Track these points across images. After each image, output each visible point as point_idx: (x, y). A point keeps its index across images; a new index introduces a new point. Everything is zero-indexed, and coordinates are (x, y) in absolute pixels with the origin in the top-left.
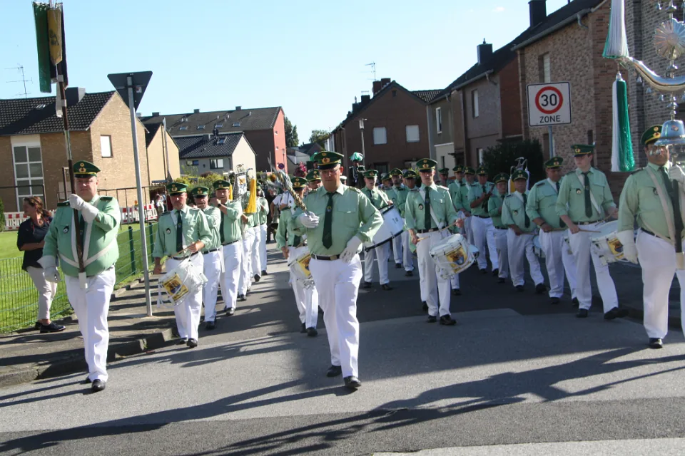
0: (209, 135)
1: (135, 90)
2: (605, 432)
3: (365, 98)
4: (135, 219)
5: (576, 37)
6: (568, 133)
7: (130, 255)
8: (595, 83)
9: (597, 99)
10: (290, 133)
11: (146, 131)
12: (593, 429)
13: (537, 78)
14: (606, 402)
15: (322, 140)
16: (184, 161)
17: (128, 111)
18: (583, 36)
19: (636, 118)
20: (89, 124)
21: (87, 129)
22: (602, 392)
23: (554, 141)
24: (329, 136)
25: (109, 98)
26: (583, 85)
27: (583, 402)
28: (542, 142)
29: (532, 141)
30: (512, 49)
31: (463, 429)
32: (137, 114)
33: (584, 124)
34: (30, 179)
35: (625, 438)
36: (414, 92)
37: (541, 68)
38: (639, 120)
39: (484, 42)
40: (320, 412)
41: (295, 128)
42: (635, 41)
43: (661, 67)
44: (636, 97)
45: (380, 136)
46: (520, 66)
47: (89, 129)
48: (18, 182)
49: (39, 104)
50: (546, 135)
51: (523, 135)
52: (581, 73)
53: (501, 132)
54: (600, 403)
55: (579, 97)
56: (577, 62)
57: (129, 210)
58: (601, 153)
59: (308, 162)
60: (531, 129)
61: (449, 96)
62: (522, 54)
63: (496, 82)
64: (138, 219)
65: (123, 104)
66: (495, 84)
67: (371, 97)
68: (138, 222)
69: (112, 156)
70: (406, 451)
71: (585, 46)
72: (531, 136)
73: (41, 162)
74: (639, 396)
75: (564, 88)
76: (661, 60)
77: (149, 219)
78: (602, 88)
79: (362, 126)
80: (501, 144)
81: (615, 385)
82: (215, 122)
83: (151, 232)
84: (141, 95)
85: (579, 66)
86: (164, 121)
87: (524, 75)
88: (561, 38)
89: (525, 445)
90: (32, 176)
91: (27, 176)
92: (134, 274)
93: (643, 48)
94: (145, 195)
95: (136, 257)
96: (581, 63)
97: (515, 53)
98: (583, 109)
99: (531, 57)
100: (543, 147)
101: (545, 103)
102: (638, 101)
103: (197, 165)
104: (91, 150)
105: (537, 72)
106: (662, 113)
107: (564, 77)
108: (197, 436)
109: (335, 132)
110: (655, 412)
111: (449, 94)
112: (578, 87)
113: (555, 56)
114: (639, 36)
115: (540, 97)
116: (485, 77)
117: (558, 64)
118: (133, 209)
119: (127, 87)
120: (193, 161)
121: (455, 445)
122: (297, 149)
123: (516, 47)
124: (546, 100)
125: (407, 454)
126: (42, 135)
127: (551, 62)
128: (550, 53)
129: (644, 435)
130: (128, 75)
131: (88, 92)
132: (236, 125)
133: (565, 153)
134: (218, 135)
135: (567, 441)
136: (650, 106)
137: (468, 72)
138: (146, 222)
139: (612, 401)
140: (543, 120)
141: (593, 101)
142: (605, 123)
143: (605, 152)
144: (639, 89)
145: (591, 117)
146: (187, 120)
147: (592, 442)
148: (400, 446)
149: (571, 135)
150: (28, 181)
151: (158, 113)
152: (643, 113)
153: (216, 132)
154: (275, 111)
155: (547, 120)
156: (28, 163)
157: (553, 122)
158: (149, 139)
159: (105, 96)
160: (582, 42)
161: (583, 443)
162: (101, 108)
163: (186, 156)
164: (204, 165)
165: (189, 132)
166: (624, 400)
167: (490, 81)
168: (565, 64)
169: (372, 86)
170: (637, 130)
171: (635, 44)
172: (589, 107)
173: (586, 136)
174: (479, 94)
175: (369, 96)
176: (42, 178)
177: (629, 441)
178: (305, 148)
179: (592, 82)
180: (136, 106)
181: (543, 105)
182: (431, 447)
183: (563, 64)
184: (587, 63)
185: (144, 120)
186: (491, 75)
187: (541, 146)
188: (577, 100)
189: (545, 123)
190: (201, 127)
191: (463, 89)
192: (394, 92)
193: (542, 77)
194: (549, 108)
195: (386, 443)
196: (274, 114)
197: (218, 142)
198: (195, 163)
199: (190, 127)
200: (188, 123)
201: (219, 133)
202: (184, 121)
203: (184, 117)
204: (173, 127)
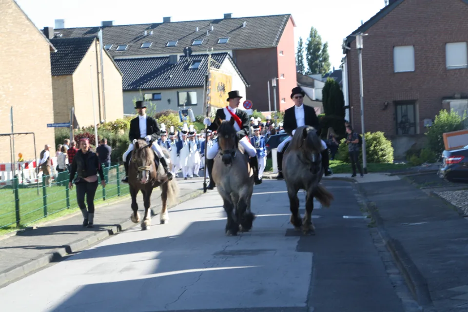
0: (179, 55)
79: (360, 45)
82: (192, 36)
103: (160, 99)
120: (153, 95)
132: (224, 41)
134: (190, 56)
146: (152, 33)
151: (111, 22)
153: (188, 52)
154: (280, 22)
163: (142, 87)
164: (169, 101)
165: (154, 51)
190: (172, 44)
196: (278, 26)
197: (190, 67)
198: (156, 97)
199: (156, 44)
200: (154, 37)
201: (193, 53)
202: (147, 35)
203: (147, 29)
204: (131, 44)
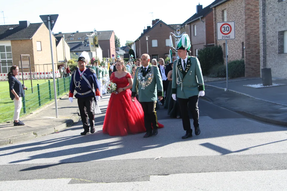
0: (83, 42)
1: (51, 22)
2: (246, 167)
3: (149, 27)
4: (51, 77)
5: (238, 2)
6: (234, 43)
7: (49, 92)
8: (245, 22)
9: (246, 29)
10: (117, 42)
11: (56, 40)
12: (241, 166)
13: (221, 20)
14: (247, 155)
15: (130, 45)
16: (72, 53)
17: (48, 31)
18: (241, 2)
19: (262, 37)
20: (32, 37)
21: (31, 39)
22: (245, 151)
23: (227, 47)
24: (133, 43)
25: (40, 25)
26: (240, 23)
27: (237, 155)
28: (222, 46)
29: (218, 46)
30: (211, 7)
31: (188, 166)
32: (52, 33)
33: (240, 39)
34: (7, 59)
35: (254, 170)
36: (169, 25)
37: (223, 15)
38: (263, 38)
39: (199, 4)
40: (128, 159)
41: (119, 40)
42: (263, 4)
43: (273, 15)
44: (262, 28)
45: (155, 43)
46: (214, 14)
47: (32, 39)
48: (2, 60)
49: (10, 27)
50: (224, 44)
51: (215, 44)
52: (240, 18)
53: (205, 42)
54: (244, 156)
55: (239, 28)
56: (238, 13)
57: (49, 73)
58: (247, 51)
59: (124, 54)
60: (218, 41)
61: (184, 27)
62: (215, 9)
63: (203, 21)
64: (52, 77)
65: (46, 28)
66: (204, 22)
67: (151, 27)
68: (52, 78)
69: (41, 50)
70: (164, 175)
71: (241, 6)
72: (218, 44)
73: (11, 52)
74: (260, 153)
75: (232, 24)
76: (274, 13)
77: (57, 77)
78: (249, 24)
79: (147, 39)
80: (205, 47)
81: (251, 148)
82: (85, 37)
83: (58, 83)
84: (54, 24)
85: (239, 15)
86: (64, 36)
87: (215, 18)
88: (231, 3)
89: (213, 173)
90: (7, 58)
91: (5, 58)
92: (51, 100)
93: (266, 8)
94: (56, 67)
95: (51, 93)
96: (240, 13)
97: (212, 9)
98: (240, 33)
99: (219, 10)
100: (223, 49)
101: (224, 30)
102: (263, 30)
103: (78, 54)
104: (33, 48)
105: (221, 17)
106: (273, 35)
107: (232, 19)
108: (76, 168)
109: (136, 41)
110: (267, 159)
111: (184, 26)
112: (238, 24)
113: (229, 10)
114: (264, 2)
115: (222, 27)
116: (199, 19)
117: (230, 14)
118: (50, 73)
119: (48, 21)
120: (76, 53)
121: (184, 172)
122: (120, 48)
123: (212, 6)
124: (224, 29)
125: (164, 176)
126: (12, 41)
127: (227, 13)
128: (227, 9)
129: (262, 169)
130: (48, 16)
131: (31, 23)
133: (232, 51)
134: (86, 42)
135: (230, 171)
136: (268, 32)
137: (192, 17)
138: (56, 78)
139: (249, 155)
140: (223, 37)
141: (244, 30)
142: (249, 39)
143: (249, 52)
144: (264, 25)
145: (243, 36)
146: (73, 35)
147: (241, 172)
148: (161, 173)
149: (235, 44)
150: (6, 60)
151: (61, 32)
152: (265, 35)
154: (110, 32)
155: (225, 37)
156: (6, 52)
157: (227, 38)
158: (57, 43)
159: (39, 25)
160: (240, 5)
161: (237, 172)
162: (37, 30)
163: (73, 51)
165: (75, 41)
166: (254, 155)
167: (201, 20)
168: (233, 14)
169: (152, 22)
170: (262, 42)
171: (263, 6)
172: (243, 32)
173: (241, 45)
174: (196, 26)
175: (150, 27)
176: (12, 59)
177: (256, 171)
178: (123, 48)
179: (244, 21)
180: (52, 29)
181: (223, 31)
182: (174, 173)
183: (232, 14)
184: (242, 14)
185: (55, 35)
186: (202, 18)
187: (222, 48)
188: (238, 29)
189: (224, 39)
190: (79, 39)
191: (190, 24)
192: (161, 25)
193: (223, 19)
194: (226, 32)
195: (155, 171)
196: (110, 34)
197: (86, 45)
198: (77, 54)
199: (75, 39)
200: (74, 37)
201: (87, 41)
202: (72, 36)
203: (72, 34)
204: (67, 38)
